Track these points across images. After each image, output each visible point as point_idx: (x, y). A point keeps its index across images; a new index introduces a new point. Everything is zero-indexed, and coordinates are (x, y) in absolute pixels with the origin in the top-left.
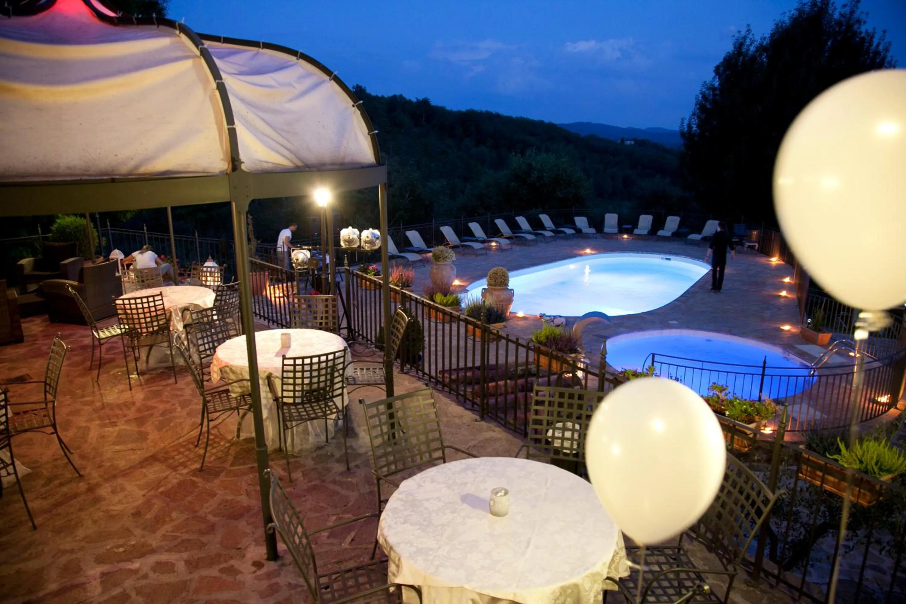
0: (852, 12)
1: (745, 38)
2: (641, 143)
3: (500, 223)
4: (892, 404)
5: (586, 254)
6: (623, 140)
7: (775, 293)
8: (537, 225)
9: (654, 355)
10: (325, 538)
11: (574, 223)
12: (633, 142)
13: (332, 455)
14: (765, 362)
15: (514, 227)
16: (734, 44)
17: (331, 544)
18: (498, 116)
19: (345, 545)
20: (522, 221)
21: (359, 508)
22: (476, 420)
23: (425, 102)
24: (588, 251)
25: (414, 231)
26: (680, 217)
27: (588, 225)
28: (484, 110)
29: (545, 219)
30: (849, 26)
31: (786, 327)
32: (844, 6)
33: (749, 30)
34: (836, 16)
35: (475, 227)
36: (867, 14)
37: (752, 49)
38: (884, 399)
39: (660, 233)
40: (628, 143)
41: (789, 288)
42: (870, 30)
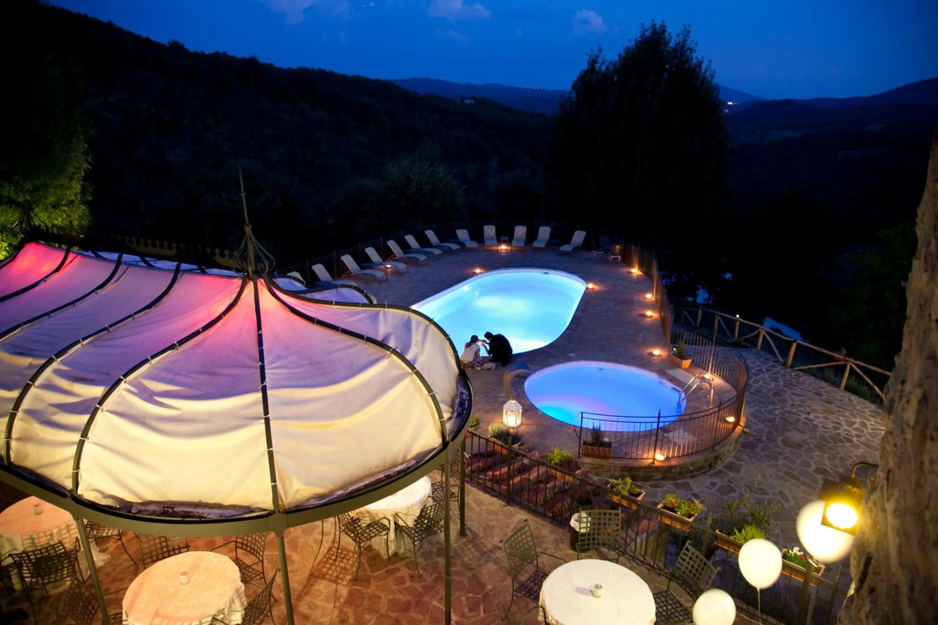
0: (685, 41)
1: (597, 57)
2: (481, 102)
3: (392, 244)
4: (736, 423)
5: (475, 274)
6: (462, 99)
7: (642, 312)
8: (424, 242)
9: (582, 413)
10: (468, 613)
11: (456, 236)
12: (472, 101)
13: (431, 552)
14: (659, 414)
15: (405, 247)
16: (588, 62)
17: (474, 616)
18: (332, 74)
19: (482, 615)
20: (410, 239)
21: (474, 589)
22: (505, 506)
23: (252, 61)
24: (478, 271)
25: (319, 265)
26: (550, 227)
27: (469, 238)
28: (317, 68)
29: (430, 234)
30: (683, 54)
31: (657, 352)
32: (678, 35)
33: (601, 50)
34: (672, 44)
35: (371, 252)
36: (696, 44)
37: (604, 68)
38: (731, 419)
39: (536, 244)
40: (468, 101)
41: (651, 306)
42: (700, 58)
